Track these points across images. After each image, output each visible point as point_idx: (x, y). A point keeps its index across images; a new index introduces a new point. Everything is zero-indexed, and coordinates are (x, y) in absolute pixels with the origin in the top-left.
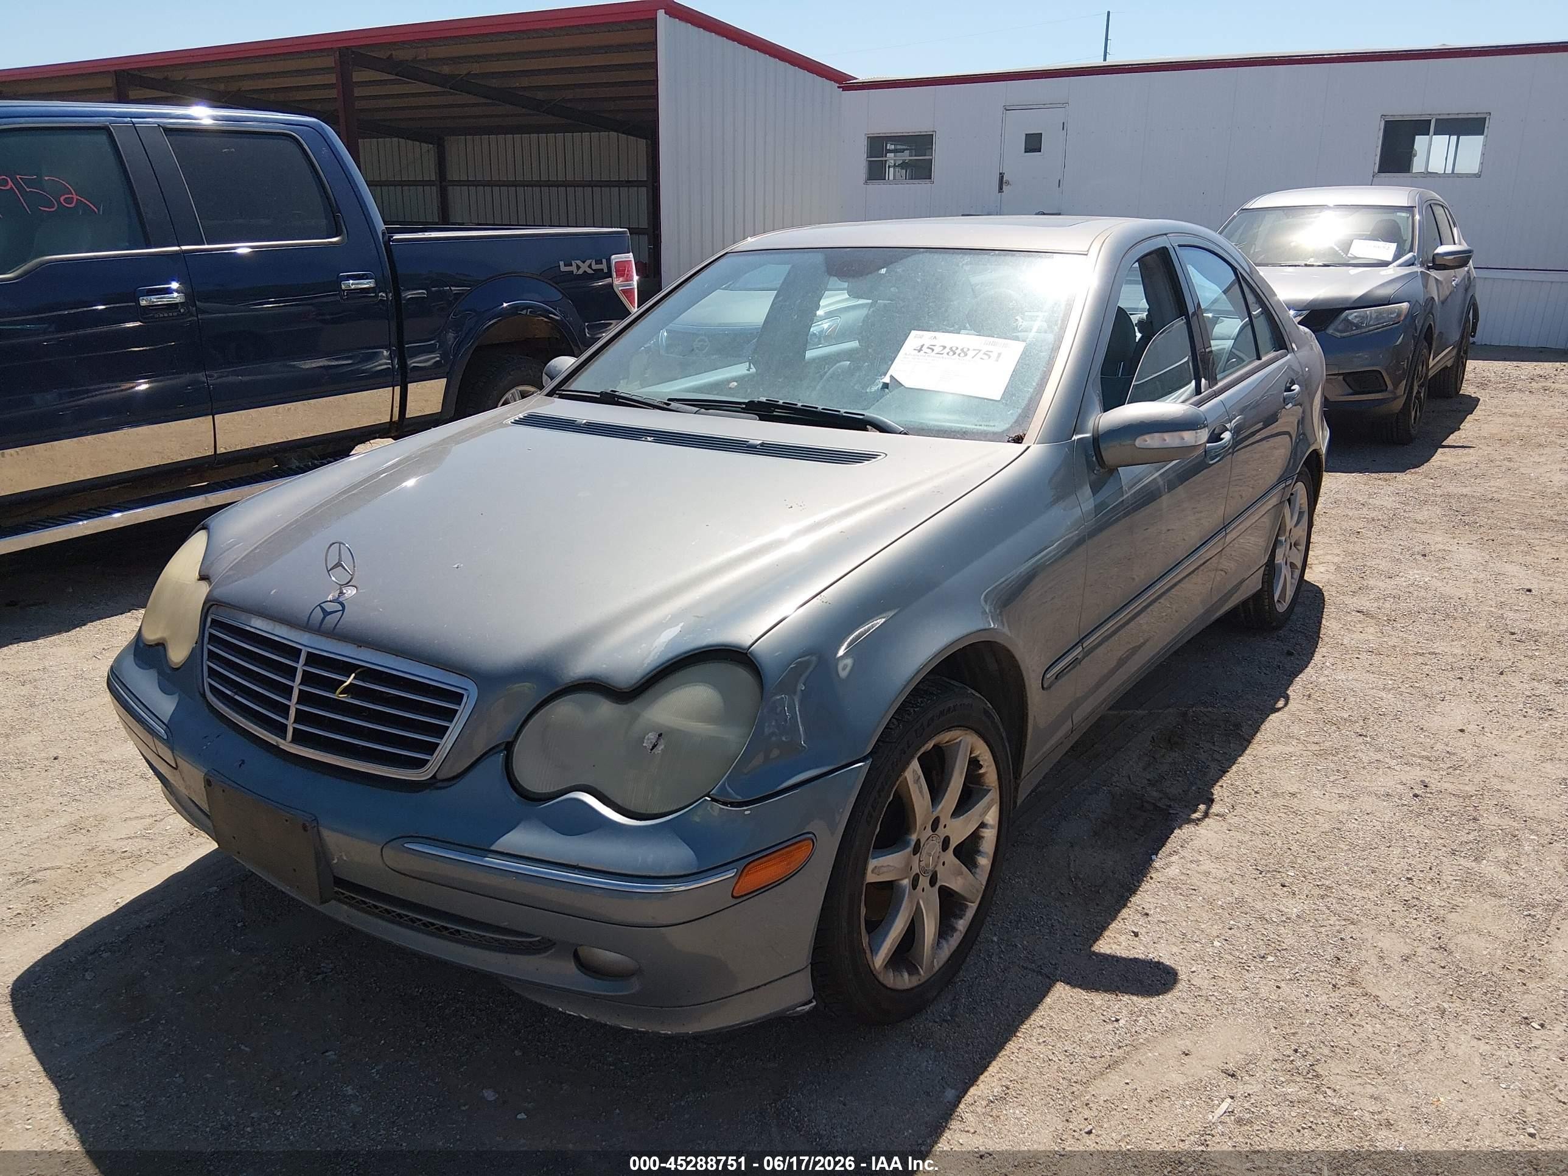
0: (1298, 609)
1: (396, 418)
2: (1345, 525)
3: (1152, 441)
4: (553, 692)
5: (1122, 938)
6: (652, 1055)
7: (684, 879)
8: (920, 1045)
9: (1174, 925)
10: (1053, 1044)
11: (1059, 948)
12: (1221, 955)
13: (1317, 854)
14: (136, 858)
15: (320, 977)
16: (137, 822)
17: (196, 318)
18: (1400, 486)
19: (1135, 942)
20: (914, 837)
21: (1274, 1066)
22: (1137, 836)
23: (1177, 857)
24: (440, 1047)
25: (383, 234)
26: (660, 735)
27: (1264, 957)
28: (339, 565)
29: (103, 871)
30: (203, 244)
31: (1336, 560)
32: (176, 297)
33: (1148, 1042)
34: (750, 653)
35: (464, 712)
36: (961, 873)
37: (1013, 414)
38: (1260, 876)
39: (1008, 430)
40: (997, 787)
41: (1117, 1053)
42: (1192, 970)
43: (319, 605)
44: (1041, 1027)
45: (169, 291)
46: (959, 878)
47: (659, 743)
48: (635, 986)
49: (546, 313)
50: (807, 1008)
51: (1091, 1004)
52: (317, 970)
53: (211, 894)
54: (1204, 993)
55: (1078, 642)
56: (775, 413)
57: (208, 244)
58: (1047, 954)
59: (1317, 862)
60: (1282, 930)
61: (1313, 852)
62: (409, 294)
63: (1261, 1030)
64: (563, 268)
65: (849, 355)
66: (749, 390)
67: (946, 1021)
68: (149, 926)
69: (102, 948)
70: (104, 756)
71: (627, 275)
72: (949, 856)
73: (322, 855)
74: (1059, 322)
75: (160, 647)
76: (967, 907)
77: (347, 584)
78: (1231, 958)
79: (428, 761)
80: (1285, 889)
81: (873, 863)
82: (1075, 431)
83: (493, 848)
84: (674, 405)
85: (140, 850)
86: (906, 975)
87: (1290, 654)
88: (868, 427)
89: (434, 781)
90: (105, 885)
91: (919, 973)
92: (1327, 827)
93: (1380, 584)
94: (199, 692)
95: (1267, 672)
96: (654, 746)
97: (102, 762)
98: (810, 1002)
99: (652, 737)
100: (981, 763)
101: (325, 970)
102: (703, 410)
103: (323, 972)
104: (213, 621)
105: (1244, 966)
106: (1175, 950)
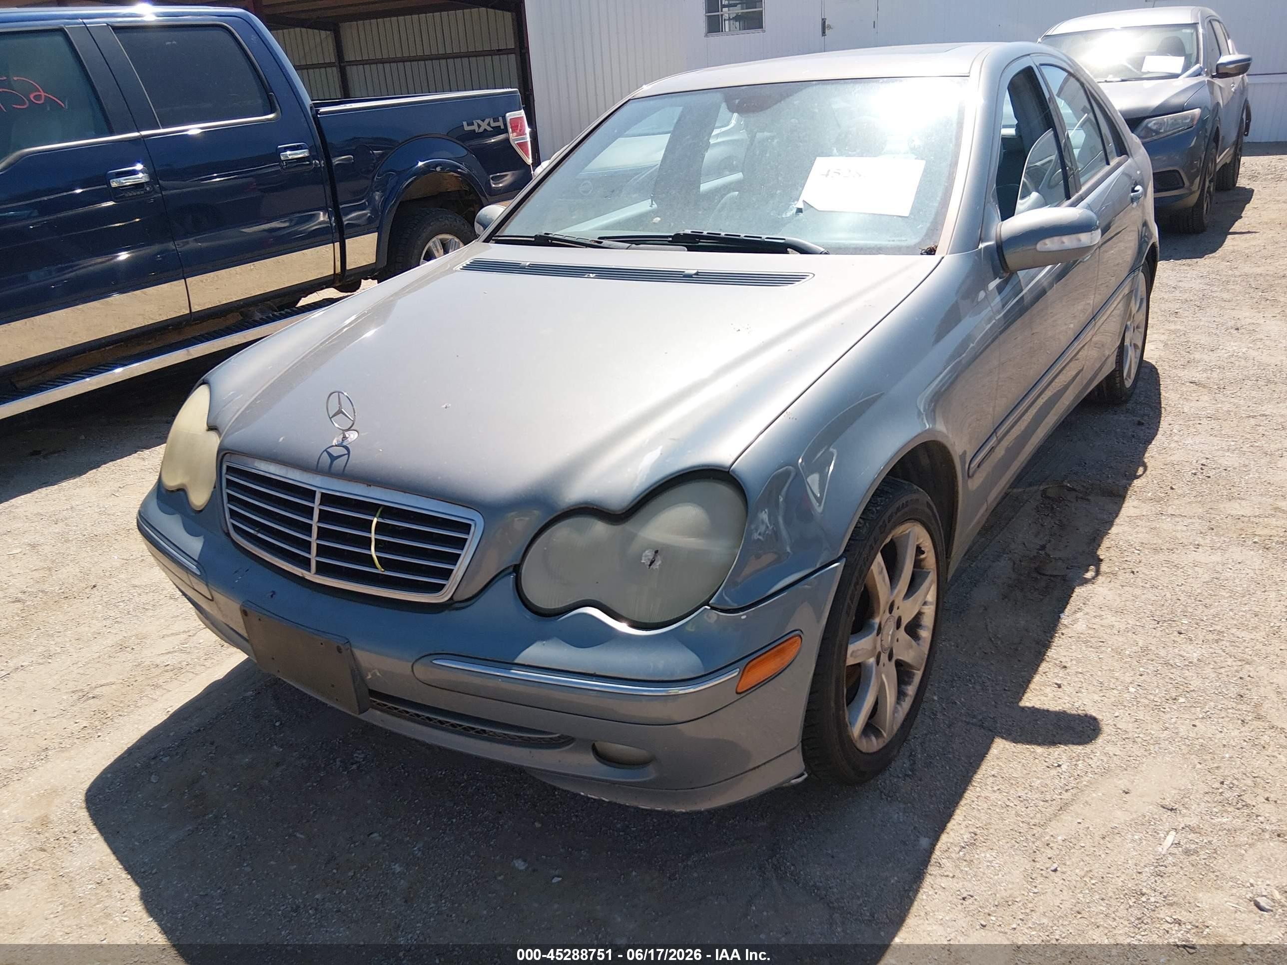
0: (1140, 384)
1: (338, 270)
2: (1163, 307)
3: (1050, 244)
4: (552, 517)
5: (1048, 690)
6: (655, 820)
7: (691, 682)
8: (889, 799)
9: (1091, 675)
10: (1007, 791)
11: (993, 703)
12: (1138, 700)
13: (1204, 603)
14: (177, 670)
15: (354, 767)
16: (173, 637)
17: (160, 195)
18: (1202, 270)
19: (1059, 693)
20: (877, 621)
21: (1206, 798)
22: (1041, 597)
23: (1081, 614)
24: (470, 823)
25: (311, 108)
26: (656, 552)
27: (1175, 699)
28: (340, 412)
29: (151, 684)
30: (158, 128)
31: (1163, 338)
32: (141, 177)
33: (1091, 783)
34: (732, 471)
35: (473, 540)
36: (911, 647)
37: (923, 227)
38: (1158, 625)
39: (919, 243)
40: (935, 569)
41: (1066, 796)
42: (1116, 715)
43: (326, 450)
44: (993, 776)
45: (134, 172)
46: (910, 651)
47: (656, 559)
48: (651, 773)
49: (454, 168)
50: (800, 780)
51: (1033, 752)
52: (351, 761)
53: (248, 697)
54: (1130, 735)
55: (993, 433)
56: (700, 244)
57: (163, 128)
58: (984, 709)
59: (1205, 609)
60: (1187, 673)
61: (1201, 601)
62: (336, 161)
63: (1188, 766)
64: (467, 128)
65: (737, 186)
66: (672, 224)
67: (908, 776)
68: (199, 730)
69: (162, 753)
70: (136, 582)
71: (520, 130)
72: (902, 634)
73: (357, 673)
74: (954, 140)
75: (181, 493)
76: (914, 674)
77: (349, 429)
78: (1147, 702)
79: (444, 585)
80: (1182, 636)
81: (851, 648)
82: (981, 240)
83: (517, 661)
84: (606, 243)
85: (180, 663)
86: (873, 738)
87: (1140, 424)
88: (788, 249)
89: (451, 601)
90: (155, 697)
91: (882, 735)
92: (1206, 577)
93: (1205, 357)
94: (222, 529)
95: (1125, 442)
96: (652, 562)
97: (135, 586)
98: (802, 775)
99: (649, 554)
100: (923, 549)
101: (358, 760)
102: (634, 246)
103: (357, 762)
104: (228, 468)
105: (1158, 708)
106: (1096, 697)
